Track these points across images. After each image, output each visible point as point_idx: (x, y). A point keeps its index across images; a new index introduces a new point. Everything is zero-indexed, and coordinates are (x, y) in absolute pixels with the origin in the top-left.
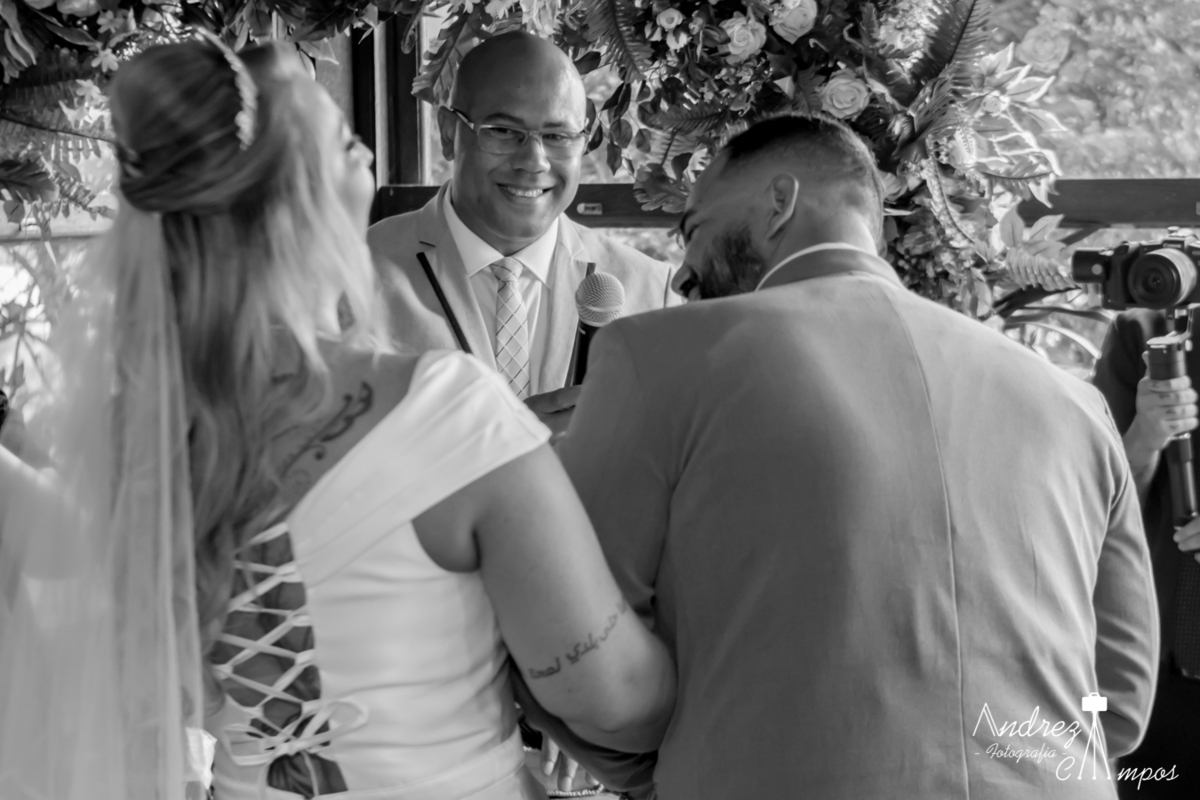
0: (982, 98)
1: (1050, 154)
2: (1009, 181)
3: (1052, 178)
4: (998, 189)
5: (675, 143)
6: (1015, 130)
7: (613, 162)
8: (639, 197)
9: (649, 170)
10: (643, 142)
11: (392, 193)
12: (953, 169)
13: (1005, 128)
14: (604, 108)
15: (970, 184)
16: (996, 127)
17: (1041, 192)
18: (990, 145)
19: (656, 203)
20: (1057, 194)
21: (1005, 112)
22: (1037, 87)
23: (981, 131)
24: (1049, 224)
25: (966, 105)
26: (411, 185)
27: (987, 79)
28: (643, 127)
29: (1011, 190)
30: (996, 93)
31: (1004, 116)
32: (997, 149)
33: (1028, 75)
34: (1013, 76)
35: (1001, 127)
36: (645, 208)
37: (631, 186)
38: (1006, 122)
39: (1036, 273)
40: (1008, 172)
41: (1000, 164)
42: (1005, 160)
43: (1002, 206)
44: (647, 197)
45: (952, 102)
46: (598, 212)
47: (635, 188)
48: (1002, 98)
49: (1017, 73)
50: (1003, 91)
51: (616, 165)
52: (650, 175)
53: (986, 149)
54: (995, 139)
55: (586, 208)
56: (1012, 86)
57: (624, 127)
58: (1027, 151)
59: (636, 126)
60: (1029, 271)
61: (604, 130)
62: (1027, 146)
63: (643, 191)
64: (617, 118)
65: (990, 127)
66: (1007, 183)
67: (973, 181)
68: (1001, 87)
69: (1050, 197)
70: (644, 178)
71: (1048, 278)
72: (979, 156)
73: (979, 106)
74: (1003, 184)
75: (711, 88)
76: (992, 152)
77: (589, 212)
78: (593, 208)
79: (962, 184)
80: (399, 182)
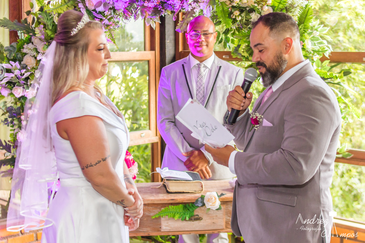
0: (312, 32)
1: (330, 46)
2: (318, 52)
3: (330, 52)
4: (315, 54)
5: (240, 42)
6: (320, 40)
7: (225, 46)
8: (232, 55)
9: (234, 48)
10: (233, 42)
11: (183, 52)
12: (305, 49)
13: (317, 40)
14: (223, 34)
15: (309, 53)
16: (315, 39)
17: (327, 55)
18: (315, 43)
19: (236, 56)
20: (331, 55)
21: (318, 36)
22: (325, 30)
23: (312, 40)
24: (327, 62)
25: (308, 34)
26: (187, 51)
27: (313, 28)
28: (232, 38)
29: (318, 54)
30: (315, 31)
31: (317, 37)
32: (316, 44)
33: (323, 27)
34: (319, 27)
35: (317, 39)
36: (233, 57)
37: (231, 52)
38: (318, 38)
39: (322, 74)
40: (318, 50)
41: (317, 48)
42: (318, 47)
43: (317, 57)
44: (234, 54)
45: (304, 33)
46: (228, 58)
47: (232, 52)
48: (317, 32)
49: (320, 26)
50: (317, 31)
51: (226, 47)
52: (235, 49)
53: (314, 44)
54: (316, 42)
55: (225, 57)
56: (319, 29)
57: (228, 38)
58: (324, 45)
59: (231, 38)
60: (320, 73)
61: (223, 39)
62: (324, 44)
63: (233, 53)
64: (226, 36)
65: (314, 39)
66: (318, 53)
67: (310, 52)
68: (316, 30)
69: (329, 56)
70: (234, 50)
71: (325, 75)
72: (312, 46)
73: (312, 34)
74: (317, 53)
75: (247, 30)
76: (315, 45)
77: (226, 58)
78: (227, 57)
79: (307, 52)
80: (185, 50)
